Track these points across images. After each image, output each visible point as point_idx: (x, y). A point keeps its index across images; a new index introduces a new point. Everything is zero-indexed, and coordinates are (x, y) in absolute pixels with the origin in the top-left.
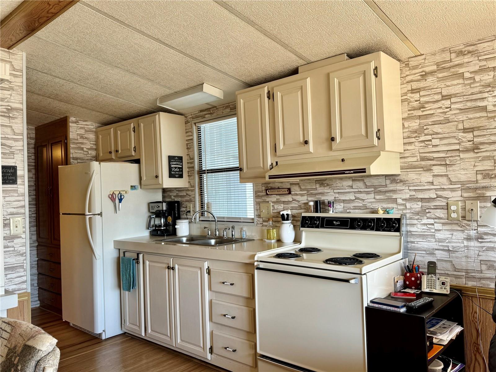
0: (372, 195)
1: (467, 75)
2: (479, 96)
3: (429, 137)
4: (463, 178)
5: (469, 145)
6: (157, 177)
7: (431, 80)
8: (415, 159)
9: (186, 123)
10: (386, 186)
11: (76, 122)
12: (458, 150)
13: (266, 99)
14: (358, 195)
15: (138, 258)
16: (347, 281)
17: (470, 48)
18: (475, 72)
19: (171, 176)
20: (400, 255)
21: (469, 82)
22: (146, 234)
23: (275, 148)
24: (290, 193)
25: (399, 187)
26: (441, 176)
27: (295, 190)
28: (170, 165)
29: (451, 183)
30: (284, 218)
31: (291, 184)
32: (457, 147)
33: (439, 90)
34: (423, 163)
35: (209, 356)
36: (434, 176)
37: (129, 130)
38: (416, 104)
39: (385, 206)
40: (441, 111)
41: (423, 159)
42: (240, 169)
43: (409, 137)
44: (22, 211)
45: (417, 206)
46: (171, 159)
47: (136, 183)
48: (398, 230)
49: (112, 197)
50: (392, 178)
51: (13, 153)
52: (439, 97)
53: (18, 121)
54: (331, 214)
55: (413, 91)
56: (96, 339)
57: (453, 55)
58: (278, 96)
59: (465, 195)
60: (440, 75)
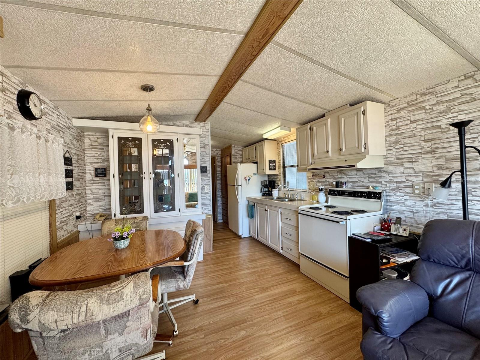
0: (368, 179)
1: (428, 107)
2: (436, 119)
3: (402, 146)
4: (424, 169)
5: (428, 149)
6: (263, 170)
7: (403, 113)
8: (393, 159)
9: (278, 144)
10: (375, 174)
11: (234, 147)
12: (421, 153)
13: (309, 131)
14: (359, 179)
15: (255, 205)
16: (338, 222)
17: (430, 91)
18: (433, 105)
19: (270, 169)
20: (381, 212)
21: (429, 111)
22: (261, 194)
23: (313, 155)
24: (324, 177)
25: (383, 175)
26: (409, 168)
27: (327, 176)
28: (269, 164)
29: (416, 172)
30: (321, 190)
31: (325, 173)
32: (420, 151)
33: (409, 118)
34: (398, 161)
35: (281, 251)
36: (404, 168)
37: (253, 149)
38: (394, 127)
39: (375, 185)
40: (409, 130)
42: (297, 166)
43: (389, 146)
44: (209, 183)
45: (394, 186)
46: (270, 161)
47: (256, 172)
48: (379, 198)
49: (245, 178)
50: (379, 170)
51: (206, 161)
52: (409, 122)
53: (208, 149)
54: (344, 188)
55: (392, 120)
56: (239, 237)
57: (418, 96)
58: (315, 129)
59: (425, 179)
60: (410, 109)
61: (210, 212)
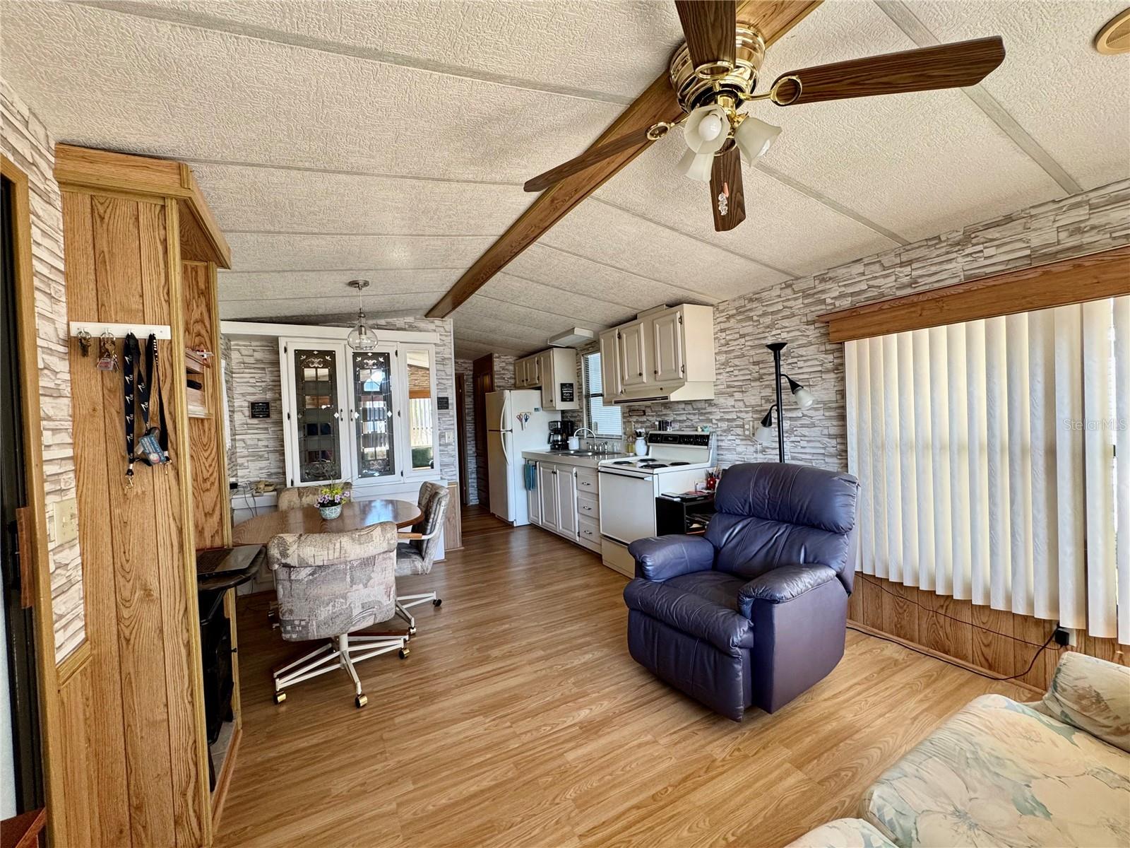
0: (697, 416)
1: (755, 318)
2: (762, 335)
3: (732, 369)
4: (753, 403)
5: (756, 375)
6: (551, 401)
8: (723, 387)
9: (577, 354)
10: (705, 408)
11: (499, 357)
12: (750, 379)
13: (617, 339)
14: (688, 416)
15: (536, 466)
16: (643, 479)
17: (757, 296)
18: (759, 316)
19: (563, 400)
20: (709, 464)
21: (755, 324)
22: (548, 447)
23: (623, 378)
24: (645, 414)
25: (713, 409)
26: (740, 400)
27: (648, 411)
28: (562, 391)
29: (746, 406)
30: (639, 435)
31: (646, 407)
32: (749, 377)
33: (737, 330)
34: (728, 390)
35: (577, 538)
36: (735, 400)
37: (534, 362)
38: (723, 341)
39: (705, 425)
40: (738, 347)
41: (729, 387)
42: (602, 395)
43: (719, 369)
44: (452, 427)
45: (724, 425)
46: (563, 385)
47: (538, 406)
48: (706, 444)
49: (520, 418)
50: (708, 402)
51: (446, 388)
52: (737, 336)
53: (449, 366)
54: (669, 431)
55: (722, 331)
56: (510, 525)
57: (746, 302)
58: (624, 336)
59: (755, 416)
60: (738, 318)
61: (454, 478)
